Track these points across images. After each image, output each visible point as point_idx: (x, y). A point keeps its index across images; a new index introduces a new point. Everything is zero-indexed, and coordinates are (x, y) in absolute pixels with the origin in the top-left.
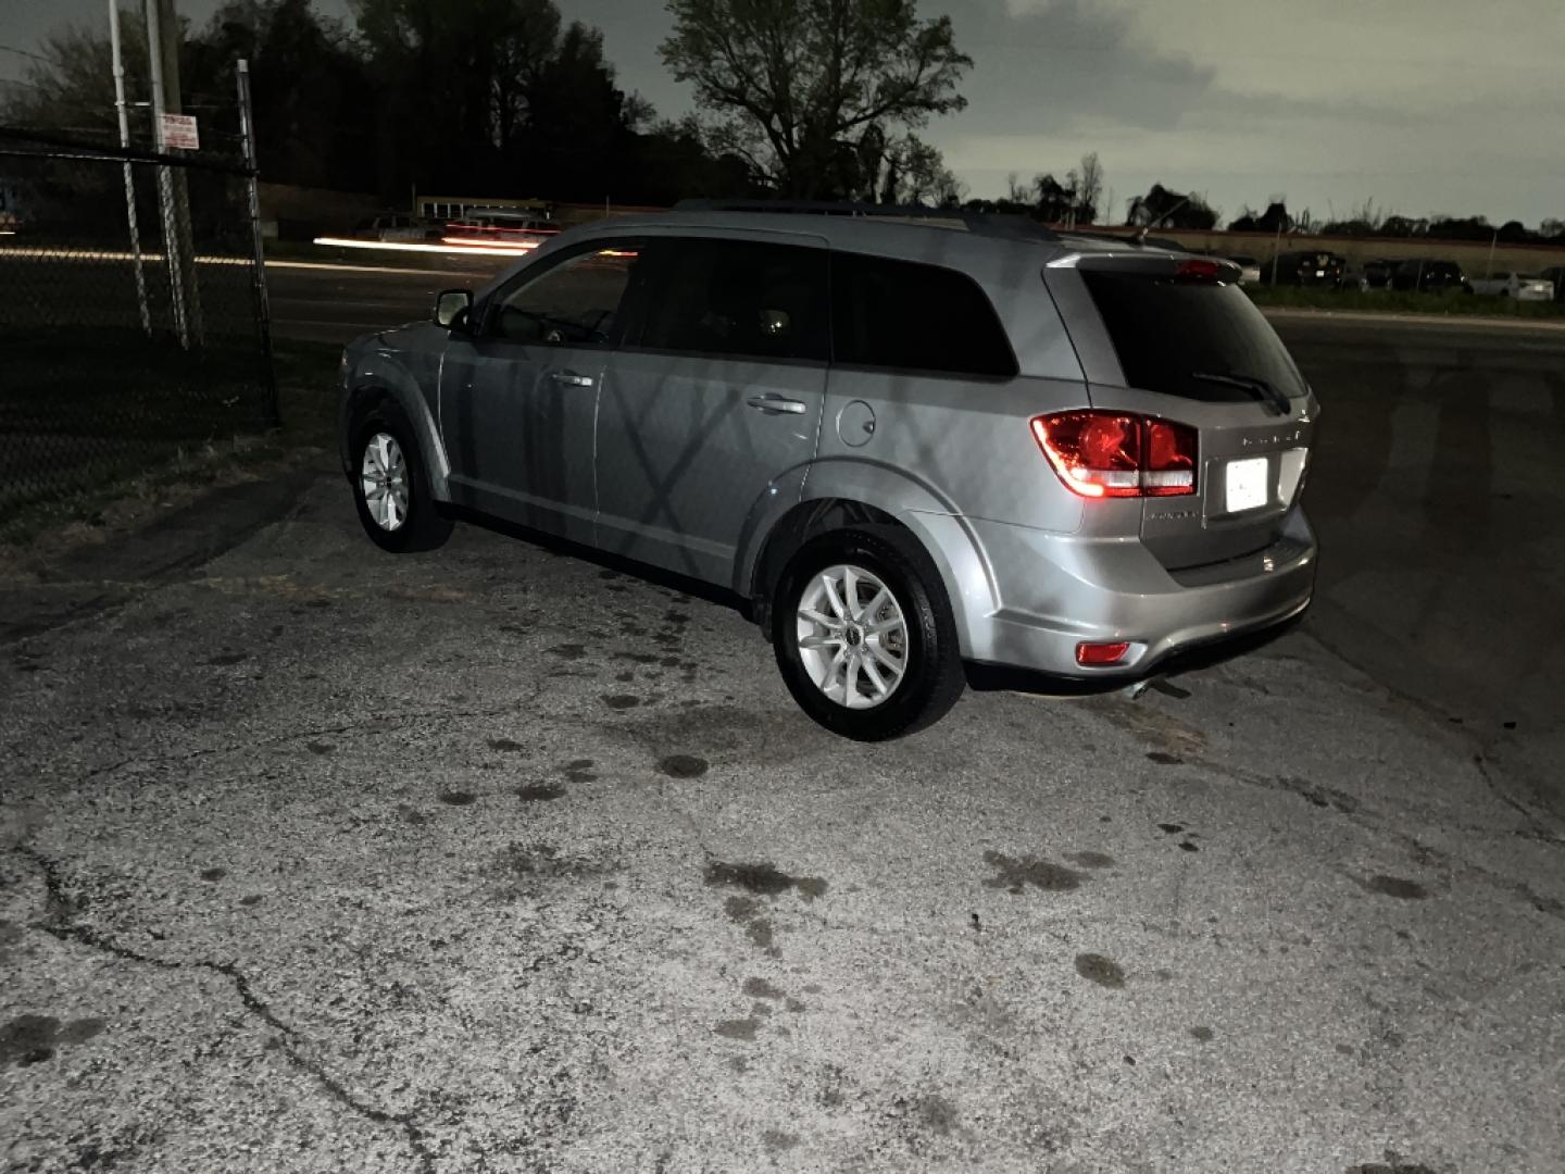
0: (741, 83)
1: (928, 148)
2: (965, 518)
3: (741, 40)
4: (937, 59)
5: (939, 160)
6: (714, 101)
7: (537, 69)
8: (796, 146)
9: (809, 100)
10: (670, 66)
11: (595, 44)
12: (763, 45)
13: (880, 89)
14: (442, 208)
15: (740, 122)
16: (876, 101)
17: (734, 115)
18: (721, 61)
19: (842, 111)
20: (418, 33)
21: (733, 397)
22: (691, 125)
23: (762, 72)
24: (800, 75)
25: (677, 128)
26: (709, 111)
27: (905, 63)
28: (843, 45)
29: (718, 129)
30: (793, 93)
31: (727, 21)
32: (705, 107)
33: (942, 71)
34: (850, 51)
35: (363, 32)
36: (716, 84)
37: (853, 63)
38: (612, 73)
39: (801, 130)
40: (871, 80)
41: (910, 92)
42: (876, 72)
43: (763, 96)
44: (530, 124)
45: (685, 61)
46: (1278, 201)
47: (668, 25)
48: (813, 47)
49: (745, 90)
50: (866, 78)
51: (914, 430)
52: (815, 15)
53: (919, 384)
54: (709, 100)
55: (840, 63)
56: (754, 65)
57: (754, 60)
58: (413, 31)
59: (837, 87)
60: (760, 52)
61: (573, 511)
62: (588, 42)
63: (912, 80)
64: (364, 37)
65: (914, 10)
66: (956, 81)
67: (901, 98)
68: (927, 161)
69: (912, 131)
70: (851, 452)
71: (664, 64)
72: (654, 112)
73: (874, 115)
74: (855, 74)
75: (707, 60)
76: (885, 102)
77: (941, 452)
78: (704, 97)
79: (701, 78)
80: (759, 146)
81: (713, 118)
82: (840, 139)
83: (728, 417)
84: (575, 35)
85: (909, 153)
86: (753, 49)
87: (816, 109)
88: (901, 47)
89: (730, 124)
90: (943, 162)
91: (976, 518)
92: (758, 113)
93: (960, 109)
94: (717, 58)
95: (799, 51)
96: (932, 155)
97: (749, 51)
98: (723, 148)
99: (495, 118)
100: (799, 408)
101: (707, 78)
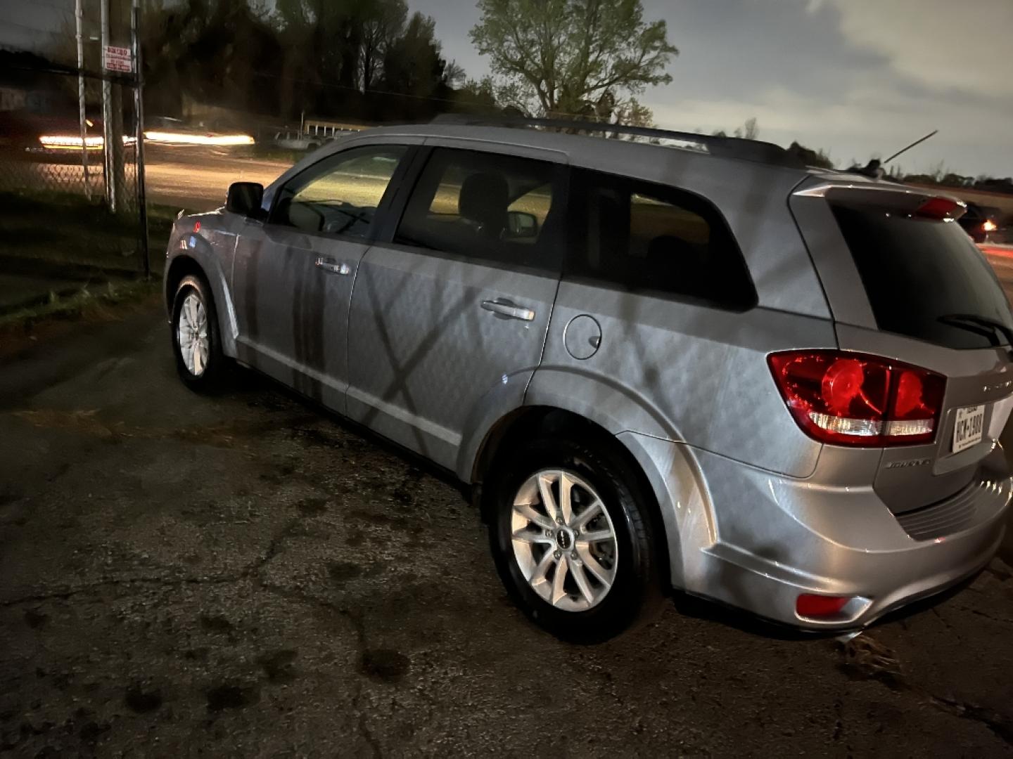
0: (522, 58)
1: (643, 108)
2: (689, 448)
3: (525, 30)
4: (655, 48)
5: (650, 117)
6: (503, 69)
7: (391, 43)
8: (556, 102)
9: (567, 72)
10: (476, 44)
11: (429, 29)
12: (540, 35)
13: (614, 67)
14: (321, 129)
15: (520, 84)
16: (611, 74)
17: (516, 79)
18: (510, 42)
19: (588, 80)
20: (316, 14)
21: (470, 296)
22: (487, 83)
23: (536, 51)
24: (562, 54)
25: (478, 86)
26: (500, 75)
27: (632, 50)
28: (592, 36)
29: (505, 88)
30: (556, 67)
31: (516, 16)
32: (497, 73)
33: (657, 57)
34: (596, 41)
35: (279, 12)
36: (506, 58)
37: (598, 48)
38: (440, 48)
39: (560, 92)
40: (609, 60)
41: (635, 70)
42: (613, 56)
43: (536, 68)
44: (383, 79)
45: (486, 41)
46: (876, 158)
47: (478, 17)
48: (571, 36)
49: (525, 63)
50: (605, 58)
51: (641, 352)
52: (574, 15)
53: (648, 303)
54: (500, 68)
55: (589, 48)
56: (531, 46)
57: (532, 43)
58: (312, 13)
59: (586, 65)
60: (536, 38)
61: (327, 380)
62: (424, 26)
63: (636, 61)
64: (279, 15)
65: (641, 16)
66: (666, 64)
67: (628, 73)
68: (642, 117)
69: (634, 96)
70: (574, 363)
71: (473, 42)
72: (465, 76)
73: (609, 84)
74: (598, 56)
75: (501, 43)
76: (617, 76)
77: (666, 375)
78: (497, 65)
79: (495, 52)
80: (530, 100)
81: (501, 80)
82: (585, 99)
83: (463, 316)
84: (417, 20)
85: (631, 111)
86: (532, 35)
87: (571, 78)
88: (631, 40)
89: (513, 85)
90: (653, 118)
91: (701, 448)
92: (533, 78)
93: (667, 83)
94: (507, 41)
95: (562, 38)
96: (646, 113)
97: (529, 37)
98: (507, 100)
99: (361, 72)
100: (526, 314)
101: (500, 53)
